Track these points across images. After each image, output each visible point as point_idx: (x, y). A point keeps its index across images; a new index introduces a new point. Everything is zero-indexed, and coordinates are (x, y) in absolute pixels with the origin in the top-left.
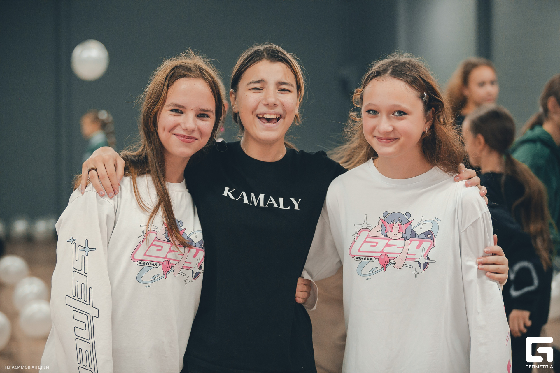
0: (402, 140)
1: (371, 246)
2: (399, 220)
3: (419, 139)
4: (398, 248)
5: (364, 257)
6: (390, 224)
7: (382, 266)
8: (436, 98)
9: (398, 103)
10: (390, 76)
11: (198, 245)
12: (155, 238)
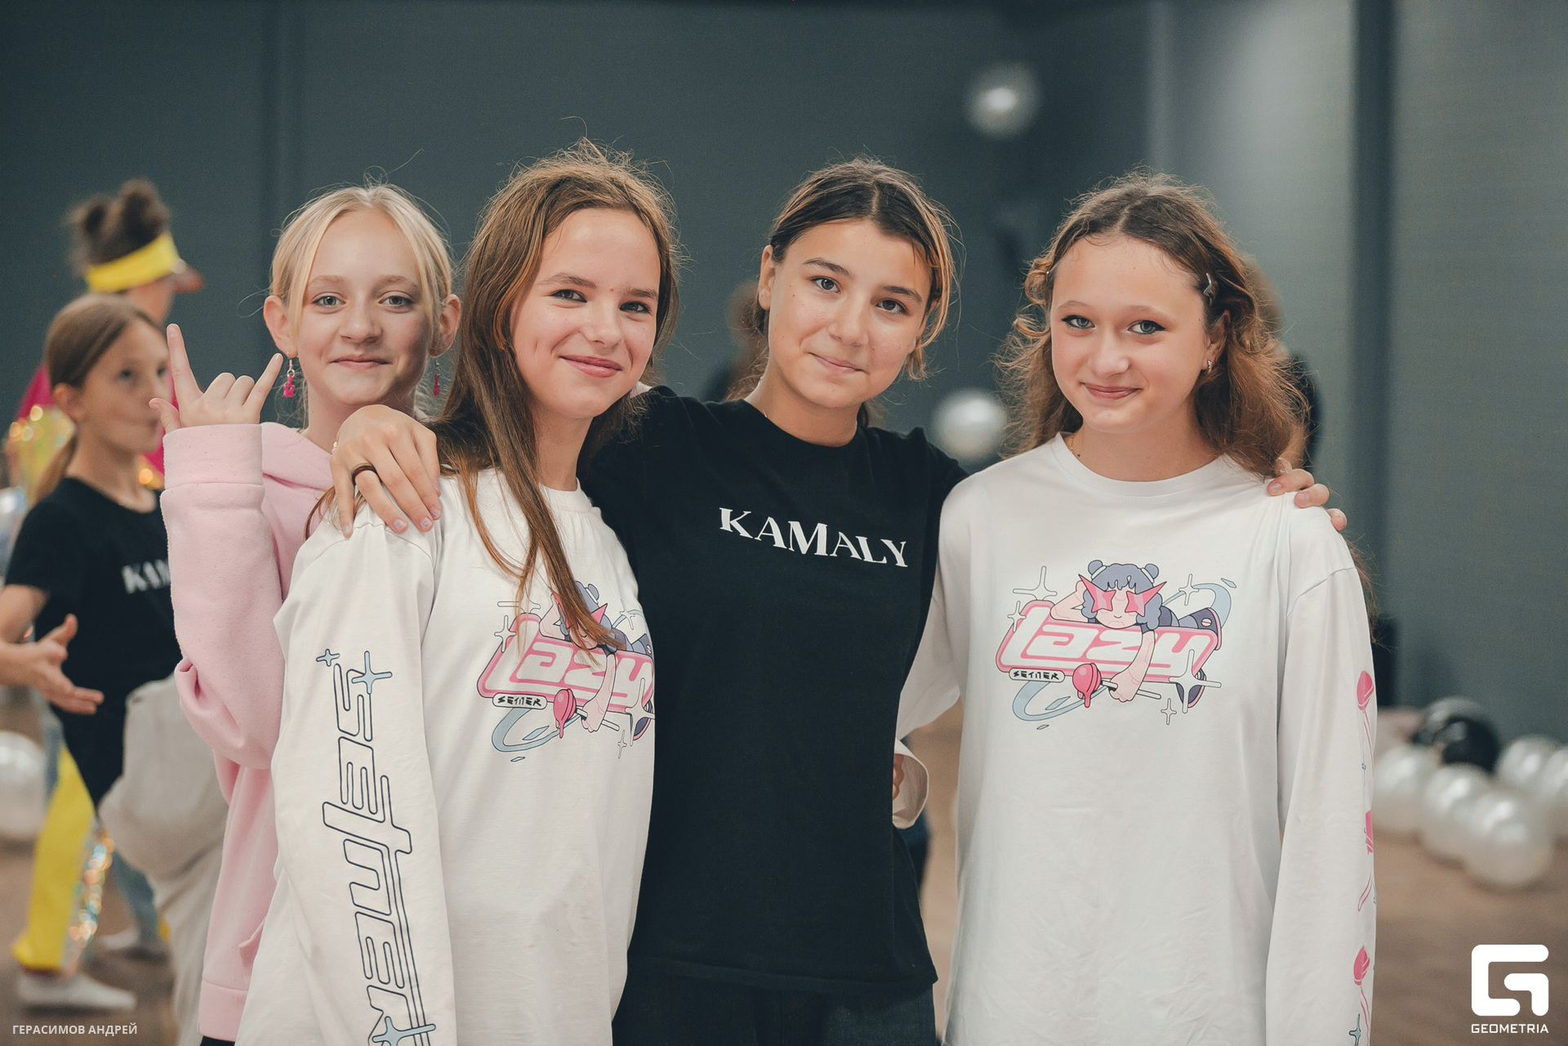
0: (1149, 392)
1: (1056, 643)
2: (1129, 583)
3: (1192, 387)
4: (1124, 649)
5: (1036, 671)
6: (1105, 591)
7: (1081, 695)
8: (1238, 289)
9: (1143, 301)
10: (1123, 234)
11: (639, 647)
12: (535, 634)
